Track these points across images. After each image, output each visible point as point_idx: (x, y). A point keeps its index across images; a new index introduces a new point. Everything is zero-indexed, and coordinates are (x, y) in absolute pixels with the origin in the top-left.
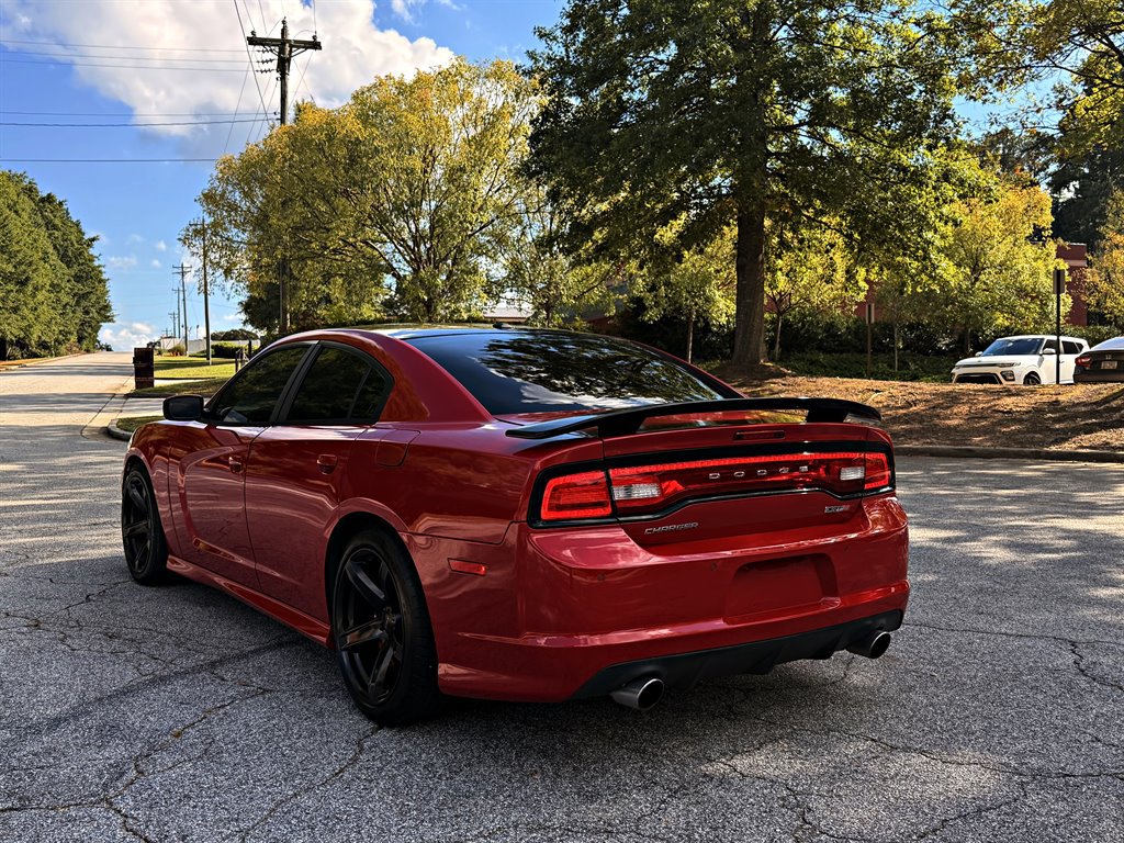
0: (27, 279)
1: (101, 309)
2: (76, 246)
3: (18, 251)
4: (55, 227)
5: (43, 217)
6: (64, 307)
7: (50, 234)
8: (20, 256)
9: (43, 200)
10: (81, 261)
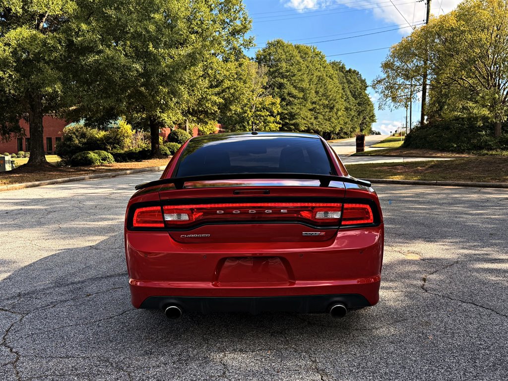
0: (334, 106)
1: (371, 117)
2: (359, 90)
3: (330, 95)
4: (351, 83)
5: (346, 79)
6: (353, 117)
7: (349, 86)
8: (331, 97)
9: (347, 72)
10: (361, 97)
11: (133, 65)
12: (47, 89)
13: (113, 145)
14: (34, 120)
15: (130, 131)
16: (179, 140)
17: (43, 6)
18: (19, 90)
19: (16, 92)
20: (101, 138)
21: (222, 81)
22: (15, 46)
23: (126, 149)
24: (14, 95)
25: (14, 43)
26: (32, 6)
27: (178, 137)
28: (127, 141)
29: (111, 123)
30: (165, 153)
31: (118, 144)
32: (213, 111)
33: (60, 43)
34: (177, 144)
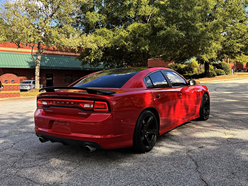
11: (180, 34)
12: (142, 48)
13: (189, 71)
14: (144, 62)
15: (197, 64)
16: (222, 68)
17: (143, 12)
18: (133, 49)
19: (132, 50)
20: (184, 68)
21: (244, 35)
22: (131, 31)
23: (194, 73)
24: (131, 52)
25: (131, 30)
26: (139, 13)
27: (222, 66)
28: (195, 69)
29: (187, 61)
30: (214, 74)
31: (191, 70)
32: (237, 52)
33: (149, 27)
34: (221, 70)
